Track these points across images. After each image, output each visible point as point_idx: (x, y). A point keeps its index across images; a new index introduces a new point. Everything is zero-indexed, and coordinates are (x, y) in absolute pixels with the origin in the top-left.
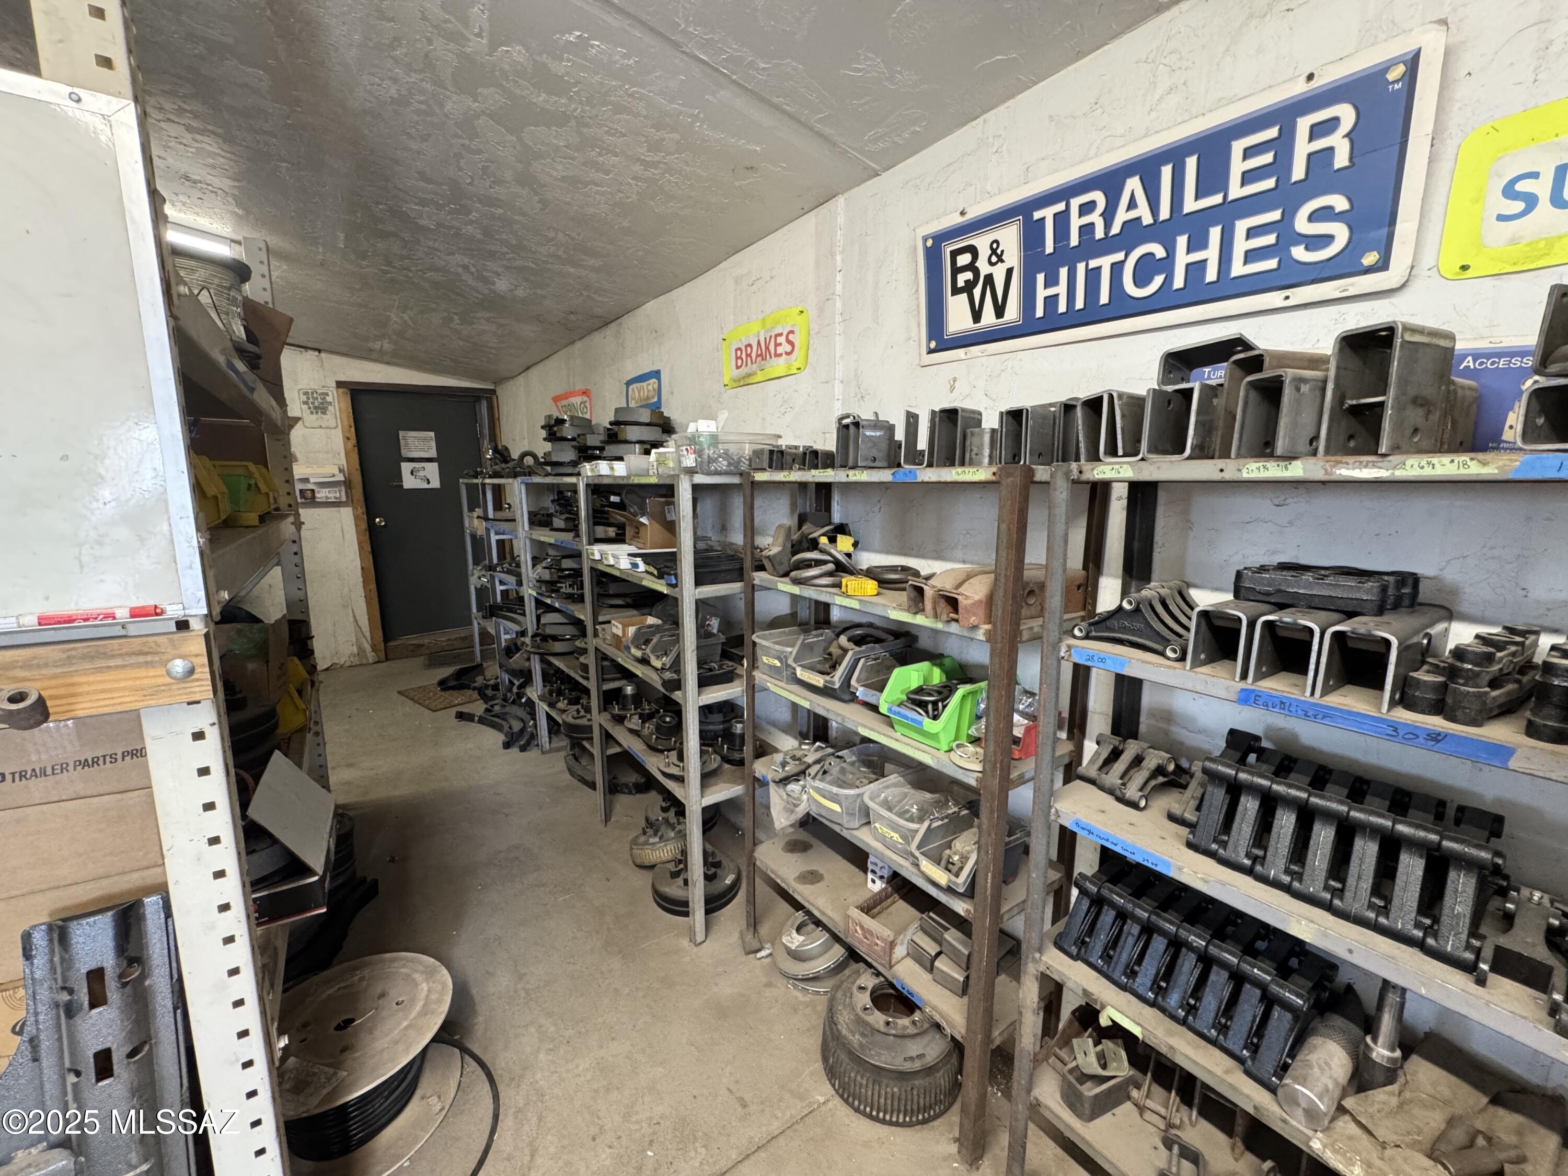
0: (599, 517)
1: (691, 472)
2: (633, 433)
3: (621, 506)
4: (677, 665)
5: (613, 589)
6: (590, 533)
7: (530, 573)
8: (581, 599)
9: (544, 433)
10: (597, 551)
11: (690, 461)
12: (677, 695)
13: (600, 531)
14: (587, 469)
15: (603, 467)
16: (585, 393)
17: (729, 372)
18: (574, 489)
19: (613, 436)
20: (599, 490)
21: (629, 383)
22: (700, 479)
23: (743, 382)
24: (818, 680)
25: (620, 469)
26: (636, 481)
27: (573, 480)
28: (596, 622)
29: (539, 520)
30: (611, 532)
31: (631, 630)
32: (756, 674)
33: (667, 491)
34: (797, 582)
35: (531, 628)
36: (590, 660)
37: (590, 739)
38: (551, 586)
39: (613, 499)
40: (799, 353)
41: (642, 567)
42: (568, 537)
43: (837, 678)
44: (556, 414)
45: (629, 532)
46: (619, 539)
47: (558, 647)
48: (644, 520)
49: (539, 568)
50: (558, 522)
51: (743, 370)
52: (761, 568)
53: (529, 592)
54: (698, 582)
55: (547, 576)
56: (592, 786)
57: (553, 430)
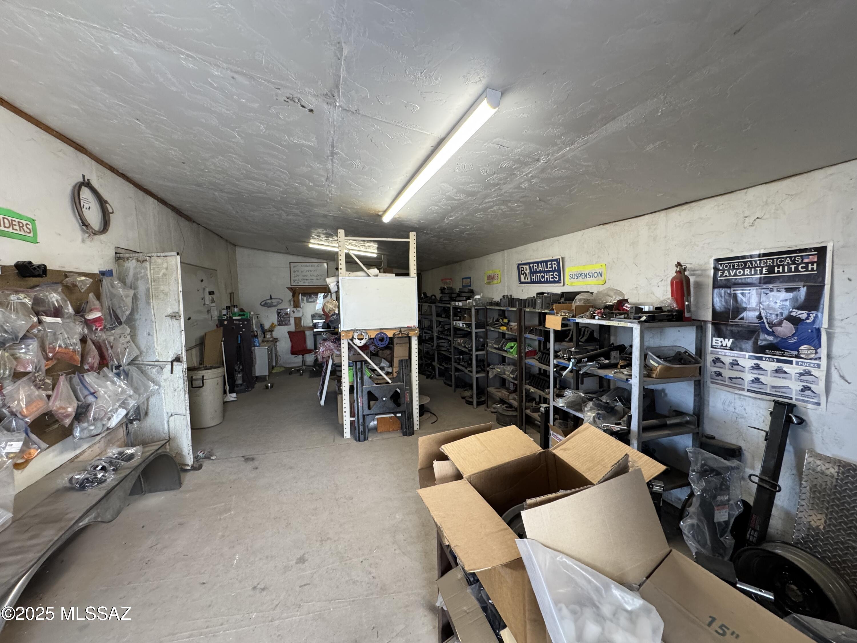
0: (455, 315)
1: (474, 306)
2: (464, 294)
3: (460, 312)
4: (472, 347)
5: (458, 332)
6: (453, 318)
7: (435, 329)
8: (450, 336)
9: (440, 292)
10: (454, 323)
11: (474, 304)
12: (471, 353)
13: (455, 318)
14: (453, 303)
15: (457, 303)
16: (451, 279)
17: (486, 281)
18: (449, 308)
19: (459, 295)
20: (455, 308)
21: (463, 279)
22: (476, 308)
23: (489, 283)
24: (497, 347)
25: (460, 304)
26: (464, 307)
27: (449, 306)
28: (454, 340)
29: (438, 315)
30: (458, 318)
31: (462, 341)
32: (488, 348)
33: (470, 310)
34: (494, 328)
35: (435, 344)
36: (452, 350)
37: (451, 371)
38: (442, 332)
39: (459, 310)
40: (499, 279)
41: (465, 326)
42: (447, 319)
43: (500, 346)
44: (443, 286)
45: (462, 318)
46: (460, 320)
47: (443, 349)
48: (466, 315)
49: (438, 328)
50: (443, 316)
51: (489, 281)
52: (489, 326)
53: (435, 334)
54: (476, 328)
55: (441, 329)
56: (451, 386)
57: (442, 290)
